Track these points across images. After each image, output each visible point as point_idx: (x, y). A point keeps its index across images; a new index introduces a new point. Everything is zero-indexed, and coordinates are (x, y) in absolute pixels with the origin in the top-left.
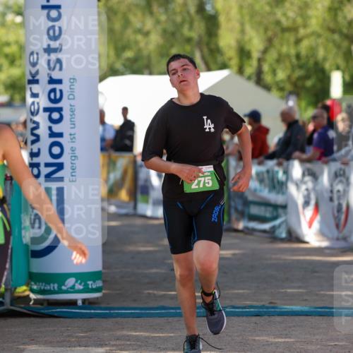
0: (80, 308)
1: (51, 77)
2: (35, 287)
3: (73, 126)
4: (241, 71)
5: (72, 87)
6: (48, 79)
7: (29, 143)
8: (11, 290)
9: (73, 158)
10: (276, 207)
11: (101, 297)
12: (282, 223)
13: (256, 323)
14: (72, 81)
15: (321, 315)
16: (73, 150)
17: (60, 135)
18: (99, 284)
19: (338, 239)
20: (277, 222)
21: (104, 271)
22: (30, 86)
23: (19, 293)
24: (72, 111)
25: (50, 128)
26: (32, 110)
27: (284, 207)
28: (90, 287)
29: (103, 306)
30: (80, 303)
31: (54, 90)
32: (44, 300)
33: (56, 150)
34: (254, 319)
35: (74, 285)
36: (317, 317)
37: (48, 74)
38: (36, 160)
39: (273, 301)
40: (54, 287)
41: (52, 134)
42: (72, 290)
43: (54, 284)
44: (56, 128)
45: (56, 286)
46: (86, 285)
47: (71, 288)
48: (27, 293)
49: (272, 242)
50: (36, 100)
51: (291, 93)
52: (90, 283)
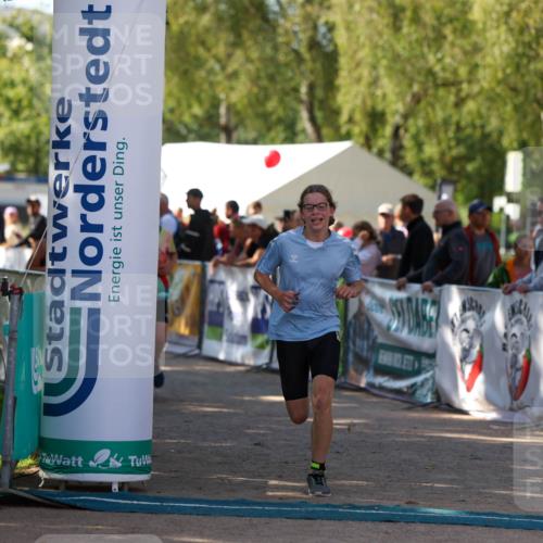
0: (116, 496)
1: (88, 139)
2: (48, 461)
3: (119, 216)
4: (368, 143)
5: (120, 156)
6: (83, 141)
7: (50, 238)
8: (11, 463)
9: (117, 265)
10: (419, 354)
11: (147, 481)
12: (426, 380)
13: (387, 533)
14: (121, 146)
15: (487, 524)
16: (117, 252)
17: (99, 228)
18: (147, 460)
19: (511, 409)
20: (419, 379)
21: (154, 441)
22: (57, 150)
23: (22, 468)
24: (119, 193)
25: (83, 217)
26: (58, 188)
27: (432, 356)
28: (132, 464)
29: (150, 494)
30: (115, 487)
31: (92, 159)
32: (60, 481)
33: (91, 251)
34: (384, 526)
35: (108, 461)
36: (480, 529)
37: (85, 134)
38: (59, 265)
39: (413, 500)
40: (76, 462)
41: (86, 227)
42: (105, 468)
43: (77, 457)
44: (93, 218)
45: (80, 459)
46: (127, 461)
47: (103, 465)
48: (34, 469)
49: (409, 409)
50: (64, 173)
51: (445, 181)
52: (132, 458)
